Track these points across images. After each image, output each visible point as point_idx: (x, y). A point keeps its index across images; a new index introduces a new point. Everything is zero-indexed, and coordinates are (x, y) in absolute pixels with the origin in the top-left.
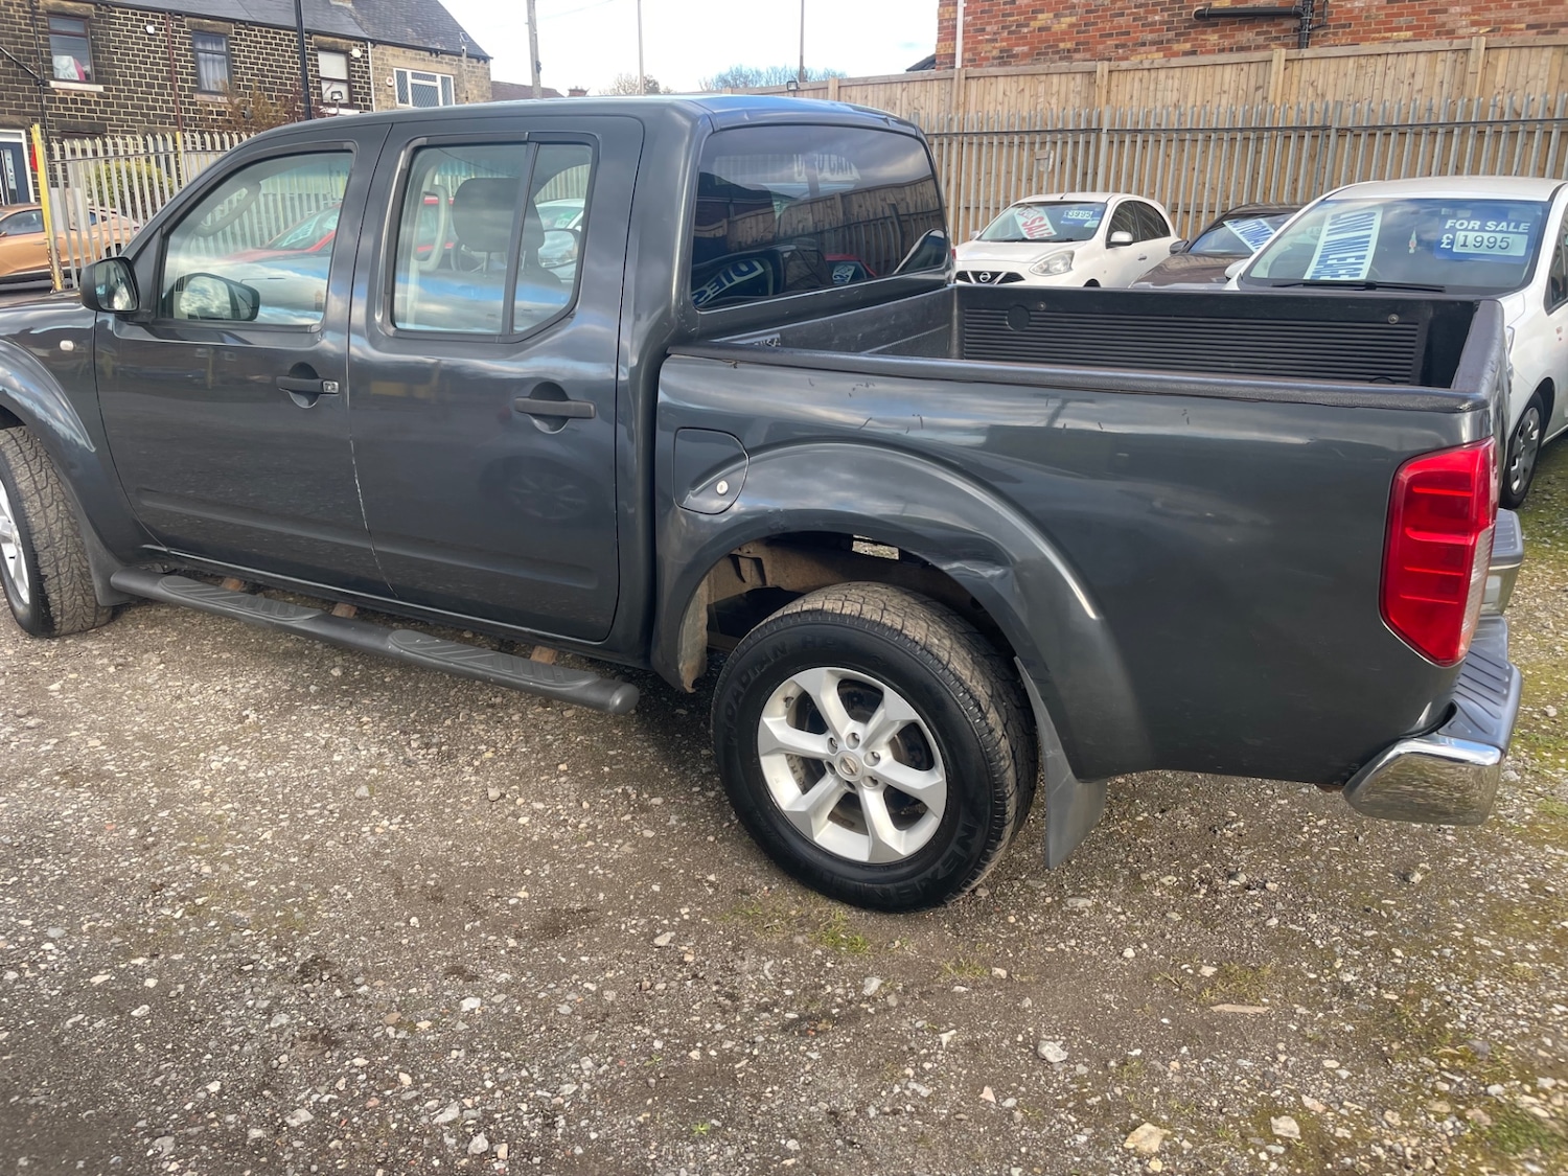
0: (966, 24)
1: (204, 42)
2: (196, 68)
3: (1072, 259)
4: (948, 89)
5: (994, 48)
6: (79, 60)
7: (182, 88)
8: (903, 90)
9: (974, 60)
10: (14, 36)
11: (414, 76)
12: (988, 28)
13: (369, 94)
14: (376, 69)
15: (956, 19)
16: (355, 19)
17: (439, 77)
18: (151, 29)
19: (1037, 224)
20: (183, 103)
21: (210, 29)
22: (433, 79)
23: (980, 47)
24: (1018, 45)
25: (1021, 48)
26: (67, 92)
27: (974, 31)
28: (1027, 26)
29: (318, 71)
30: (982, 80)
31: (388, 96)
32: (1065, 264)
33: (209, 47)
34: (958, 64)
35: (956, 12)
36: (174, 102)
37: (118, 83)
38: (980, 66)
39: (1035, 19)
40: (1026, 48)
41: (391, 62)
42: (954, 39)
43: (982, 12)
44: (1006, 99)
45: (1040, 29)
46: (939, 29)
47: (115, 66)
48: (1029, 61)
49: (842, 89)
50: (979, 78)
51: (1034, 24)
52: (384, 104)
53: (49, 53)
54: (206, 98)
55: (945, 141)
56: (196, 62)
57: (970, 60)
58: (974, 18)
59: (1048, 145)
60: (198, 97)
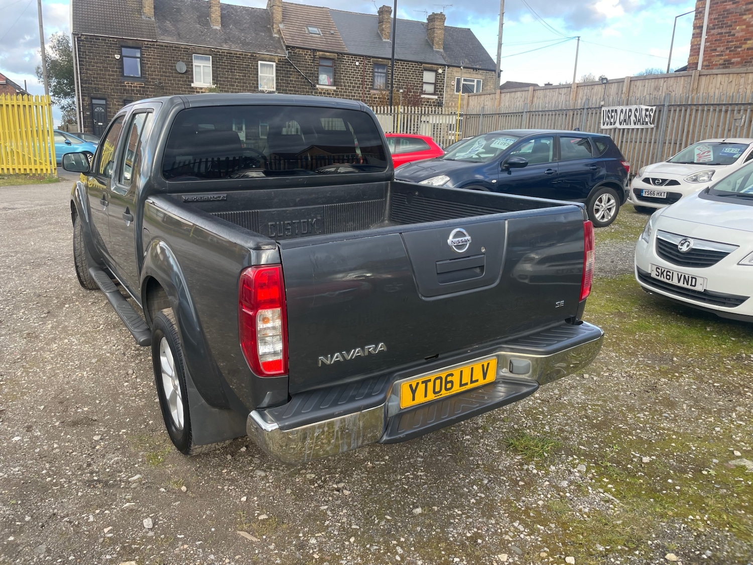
0: (706, 47)
1: (378, 69)
2: (373, 80)
3: (713, 174)
4: (689, 81)
5: (721, 59)
6: (329, 77)
7: (366, 88)
8: (665, 82)
9: (708, 65)
10: (306, 67)
11: (465, 80)
12: (718, 49)
13: (443, 89)
14: (448, 77)
15: (700, 44)
16: (443, 56)
17: (476, 80)
18: (357, 63)
19: (706, 154)
20: (366, 94)
21: (381, 63)
22: (473, 81)
23: (713, 59)
24: (735, 58)
25: (736, 59)
26: (322, 89)
27: (709, 51)
28: (741, 47)
29: (422, 80)
30: (709, 76)
31: (451, 89)
32: (709, 177)
33: (380, 71)
34: (699, 68)
35: (701, 41)
36: (362, 93)
37: (341, 86)
38: (712, 69)
39: (746, 43)
40: (739, 59)
41: (455, 74)
42: (698, 55)
43: (715, 41)
44: (721, 86)
45: (748, 49)
46: (691, 50)
47: (342, 79)
48: (740, 66)
49: (632, 82)
50: (707, 75)
51: (745, 46)
52: (449, 93)
53: (318, 74)
54: (375, 92)
55: (683, 109)
56: (373, 77)
57: (706, 66)
58: (711, 44)
59: (742, 112)
60: (372, 92)
